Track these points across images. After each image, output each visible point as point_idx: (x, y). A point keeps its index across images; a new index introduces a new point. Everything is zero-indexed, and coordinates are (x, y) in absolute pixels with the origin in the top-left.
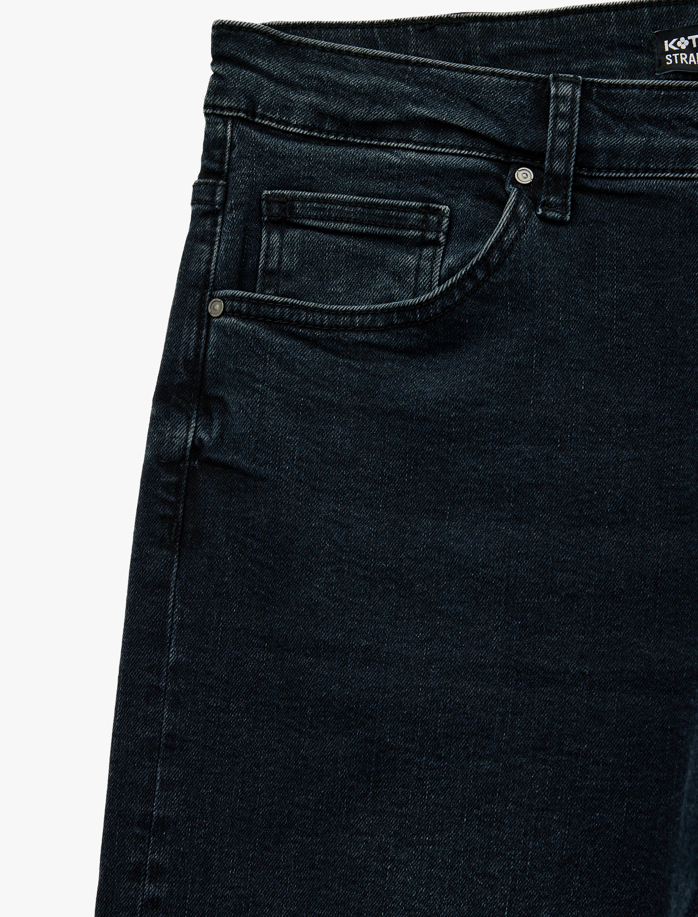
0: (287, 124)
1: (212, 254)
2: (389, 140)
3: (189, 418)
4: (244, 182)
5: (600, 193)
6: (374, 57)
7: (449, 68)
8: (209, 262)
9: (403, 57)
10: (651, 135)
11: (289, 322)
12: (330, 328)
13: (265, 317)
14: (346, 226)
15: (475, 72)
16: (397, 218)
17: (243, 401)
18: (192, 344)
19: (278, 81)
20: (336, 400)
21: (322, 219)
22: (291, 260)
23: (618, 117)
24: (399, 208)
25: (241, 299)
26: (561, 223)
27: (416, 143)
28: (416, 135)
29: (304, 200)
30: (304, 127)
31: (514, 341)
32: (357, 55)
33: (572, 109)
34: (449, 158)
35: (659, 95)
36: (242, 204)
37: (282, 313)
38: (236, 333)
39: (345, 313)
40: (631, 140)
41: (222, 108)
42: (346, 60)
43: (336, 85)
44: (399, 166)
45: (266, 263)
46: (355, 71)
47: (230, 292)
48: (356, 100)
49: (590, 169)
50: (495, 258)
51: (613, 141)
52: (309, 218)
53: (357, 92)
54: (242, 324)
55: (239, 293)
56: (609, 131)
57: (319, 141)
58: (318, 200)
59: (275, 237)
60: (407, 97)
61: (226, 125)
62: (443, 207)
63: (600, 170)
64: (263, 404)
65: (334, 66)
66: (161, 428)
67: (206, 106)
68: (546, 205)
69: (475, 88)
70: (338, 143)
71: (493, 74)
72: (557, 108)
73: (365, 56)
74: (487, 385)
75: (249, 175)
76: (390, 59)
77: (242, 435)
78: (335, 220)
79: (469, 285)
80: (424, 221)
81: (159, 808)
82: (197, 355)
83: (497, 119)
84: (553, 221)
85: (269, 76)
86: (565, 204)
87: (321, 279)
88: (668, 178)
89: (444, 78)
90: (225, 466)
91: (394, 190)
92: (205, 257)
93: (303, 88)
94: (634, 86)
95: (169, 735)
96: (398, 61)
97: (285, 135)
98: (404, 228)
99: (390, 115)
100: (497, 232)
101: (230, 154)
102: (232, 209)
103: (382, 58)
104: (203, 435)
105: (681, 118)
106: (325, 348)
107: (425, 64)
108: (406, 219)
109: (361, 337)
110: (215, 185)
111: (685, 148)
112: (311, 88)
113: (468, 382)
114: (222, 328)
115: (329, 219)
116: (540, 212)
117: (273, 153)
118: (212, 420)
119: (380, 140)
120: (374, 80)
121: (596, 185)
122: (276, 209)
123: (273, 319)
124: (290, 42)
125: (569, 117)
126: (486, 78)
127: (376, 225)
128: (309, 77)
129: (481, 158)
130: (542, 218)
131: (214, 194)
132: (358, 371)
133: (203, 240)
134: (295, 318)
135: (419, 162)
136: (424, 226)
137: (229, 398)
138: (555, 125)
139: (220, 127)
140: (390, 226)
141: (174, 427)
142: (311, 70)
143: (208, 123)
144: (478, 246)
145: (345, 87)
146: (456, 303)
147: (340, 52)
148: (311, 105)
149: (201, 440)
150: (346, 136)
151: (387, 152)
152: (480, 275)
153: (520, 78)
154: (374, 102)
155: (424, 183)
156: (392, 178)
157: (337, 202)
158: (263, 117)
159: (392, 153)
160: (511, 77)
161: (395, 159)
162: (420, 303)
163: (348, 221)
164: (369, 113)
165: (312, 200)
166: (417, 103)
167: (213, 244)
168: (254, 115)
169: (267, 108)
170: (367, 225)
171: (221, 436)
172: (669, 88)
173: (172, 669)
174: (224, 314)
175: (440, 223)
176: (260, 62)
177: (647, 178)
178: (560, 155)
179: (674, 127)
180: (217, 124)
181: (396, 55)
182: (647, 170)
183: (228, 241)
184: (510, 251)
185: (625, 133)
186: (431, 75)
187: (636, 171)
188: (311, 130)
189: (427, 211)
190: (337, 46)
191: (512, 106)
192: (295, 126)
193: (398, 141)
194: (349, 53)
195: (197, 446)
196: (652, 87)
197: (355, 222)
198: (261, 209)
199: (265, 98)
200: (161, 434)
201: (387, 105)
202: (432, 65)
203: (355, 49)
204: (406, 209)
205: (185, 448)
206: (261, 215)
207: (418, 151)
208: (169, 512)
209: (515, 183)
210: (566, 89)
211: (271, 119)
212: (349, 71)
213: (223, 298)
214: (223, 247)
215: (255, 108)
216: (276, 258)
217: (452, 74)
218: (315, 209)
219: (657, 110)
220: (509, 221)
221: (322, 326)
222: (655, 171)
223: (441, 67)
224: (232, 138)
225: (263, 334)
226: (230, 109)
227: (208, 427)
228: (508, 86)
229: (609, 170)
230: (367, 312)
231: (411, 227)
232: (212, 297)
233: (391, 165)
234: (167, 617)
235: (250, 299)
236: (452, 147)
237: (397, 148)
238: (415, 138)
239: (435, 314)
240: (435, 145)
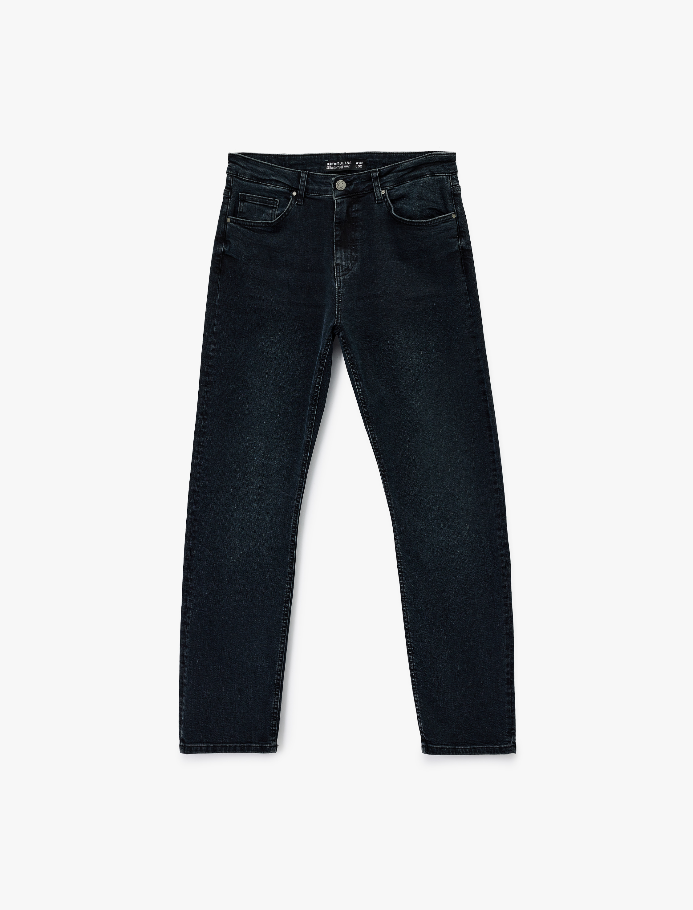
0: (245, 178)
1: (228, 207)
2: (267, 183)
3: (222, 245)
4: (235, 191)
5: (310, 198)
6: (264, 164)
7: (280, 168)
8: (227, 209)
9: (271, 164)
10: (321, 186)
11: (244, 225)
12: (253, 226)
13: (239, 223)
14: (257, 203)
15: (286, 169)
16: (268, 202)
17: (234, 242)
18: (223, 228)
19: (243, 167)
20: (254, 242)
21: (252, 201)
22: (245, 209)
23: (314, 182)
24: (268, 200)
25: (234, 219)
26: (301, 205)
27: (273, 185)
28: (273, 183)
29: (248, 196)
30: (248, 179)
31: (290, 231)
32: (260, 163)
33: (305, 180)
34: (278, 189)
35: (323, 177)
36: (234, 197)
37: (243, 223)
38: (233, 227)
39: (257, 223)
40: (316, 187)
41: (230, 173)
42: (258, 164)
43: (256, 170)
44: (269, 190)
45: (240, 210)
46: (260, 167)
47: (232, 217)
48: (260, 174)
49: (308, 193)
50: (287, 213)
51: (313, 187)
52: (249, 200)
53: (260, 172)
54: (234, 225)
55: (234, 218)
56: (312, 185)
57: (252, 182)
58: (251, 196)
59: (242, 204)
60: (271, 174)
61: (231, 177)
62: (277, 200)
63: (310, 193)
64: (238, 243)
65: (256, 165)
66: (216, 247)
67: (227, 172)
68: (298, 201)
69: (285, 173)
70: (256, 183)
71: (290, 170)
72: (302, 179)
73: (262, 163)
74: (284, 241)
75: (236, 190)
76: (268, 164)
77: (234, 250)
78: (255, 201)
79: (282, 219)
80: (274, 203)
81: (215, 330)
82: (224, 231)
83: (290, 180)
84: (299, 205)
85: (241, 166)
86: (302, 201)
87: (252, 214)
88: (323, 196)
89: (279, 170)
90: (230, 256)
91: (267, 195)
92: (226, 208)
93: (248, 169)
94: (318, 175)
95: (217, 314)
96: (270, 165)
97: (244, 180)
98: (269, 204)
99: (267, 178)
100: (287, 207)
101: (232, 184)
102: (232, 198)
103: (266, 164)
104: (225, 249)
105: (327, 182)
106: (252, 231)
107: (275, 167)
108: (270, 202)
109: (260, 228)
110: (229, 191)
111: (327, 189)
112: (250, 170)
113: (281, 240)
114: (230, 225)
115: (253, 201)
116: (297, 203)
117: (241, 184)
118: (227, 245)
119: (265, 183)
120: (264, 169)
121: (309, 196)
122: (242, 198)
123: (241, 224)
124: (246, 158)
125: (304, 182)
126: (288, 171)
127: (264, 203)
128: (250, 167)
129: (286, 189)
130: (297, 204)
131: (228, 194)
132: (259, 236)
133: (226, 204)
134: (246, 224)
135: (273, 189)
136: (273, 204)
137: (231, 241)
138: (301, 183)
139: (230, 178)
140: (267, 203)
141: (219, 247)
142: (250, 165)
143: (227, 176)
144: (284, 209)
145: (258, 170)
146: (279, 223)
147: (257, 161)
148: (250, 174)
149: (225, 250)
150: (258, 181)
151: (266, 186)
152: (284, 217)
153: (295, 171)
154: (264, 175)
155: (274, 194)
156: (267, 192)
157: (255, 197)
158: (239, 176)
159: (268, 186)
160: (293, 171)
161: (268, 188)
162: (272, 223)
163: (258, 202)
164: (263, 177)
165: (250, 196)
166: (273, 176)
167: (228, 205)
168: (238, 175)
169: (240, 174)
170: (262, 203)
171: (229, 249)
172: (326, 175)
173: (218, 300)
174: (230, 222)
175: (277, 203)
176: (240, 163)
177: (319, 196)
178: (301, 190)
179: (326, 184)
180: (229, 177)
181: (269, 164)
182: (319, 194)
183: (231, 205)
184: (290, 212)
185: (315, 185)
186: (277, 169)
187: (317, 194)
188: (250, 179)
189: (274, 200)
190: (256, 160)
191: (293, 178)
192: (246, 178)
193: (269, 184)
194: (259, 162)
195: (224, 251)
196: (322, 175)
197: (259, 202)
198: (239, 197)
199: (240, 172)
200: (216, 248)
201: (267, 176)
202: (277, 167)
203: (260, 161)
204: (270, 200)
205: (221, 252)
206: (239, 198)
207: (273, 186)
208: (218, 266)
209: (292, 195)
210: (304, 175)
211: (241, 177)
212: (259, 167)
213: (230, 218)
214: (230, 206)
215: (238, 174)
216: (242, 209)
217: (281, 170)
218: (251, 198)
219: (322, 181)
220: (290, 205)
221: (252, 225)
222: (321, 194)
223: (279, 168)
224: (232, 180)
225: (239, 227)
226: (232, 174)
227: (226, 247)
228: (292, 173)
229: (312, 193)
230: (261, 223)
231: (271, 204)
232: (228, 218)
233: (267, 189)
234: (217, 289)
235: (236, 219)
236: (280, 186)
237: (269, 185)
238: (272, 183)
239: (275, 225)
240: (277, 185)
